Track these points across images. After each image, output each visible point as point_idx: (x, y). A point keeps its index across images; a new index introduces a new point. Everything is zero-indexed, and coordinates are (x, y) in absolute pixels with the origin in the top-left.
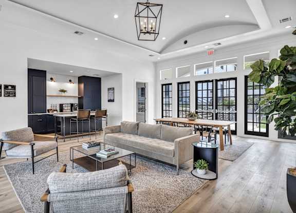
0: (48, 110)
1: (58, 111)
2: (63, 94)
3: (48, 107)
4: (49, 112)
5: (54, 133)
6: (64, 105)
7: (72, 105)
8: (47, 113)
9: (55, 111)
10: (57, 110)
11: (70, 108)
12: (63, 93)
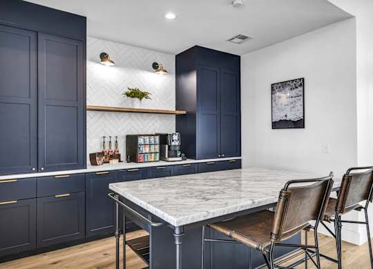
0: (93, 156)
1: (123, 157)
2: (137, 104)
3: (93, 146)
4: (94, 163)
5: (113, 235)
6: (141, 141)
7: (164, 139)
8: (90, 169)
9: (112, 157)
10: (118, 157)
11: (157, 147)
12: (137, 100)
